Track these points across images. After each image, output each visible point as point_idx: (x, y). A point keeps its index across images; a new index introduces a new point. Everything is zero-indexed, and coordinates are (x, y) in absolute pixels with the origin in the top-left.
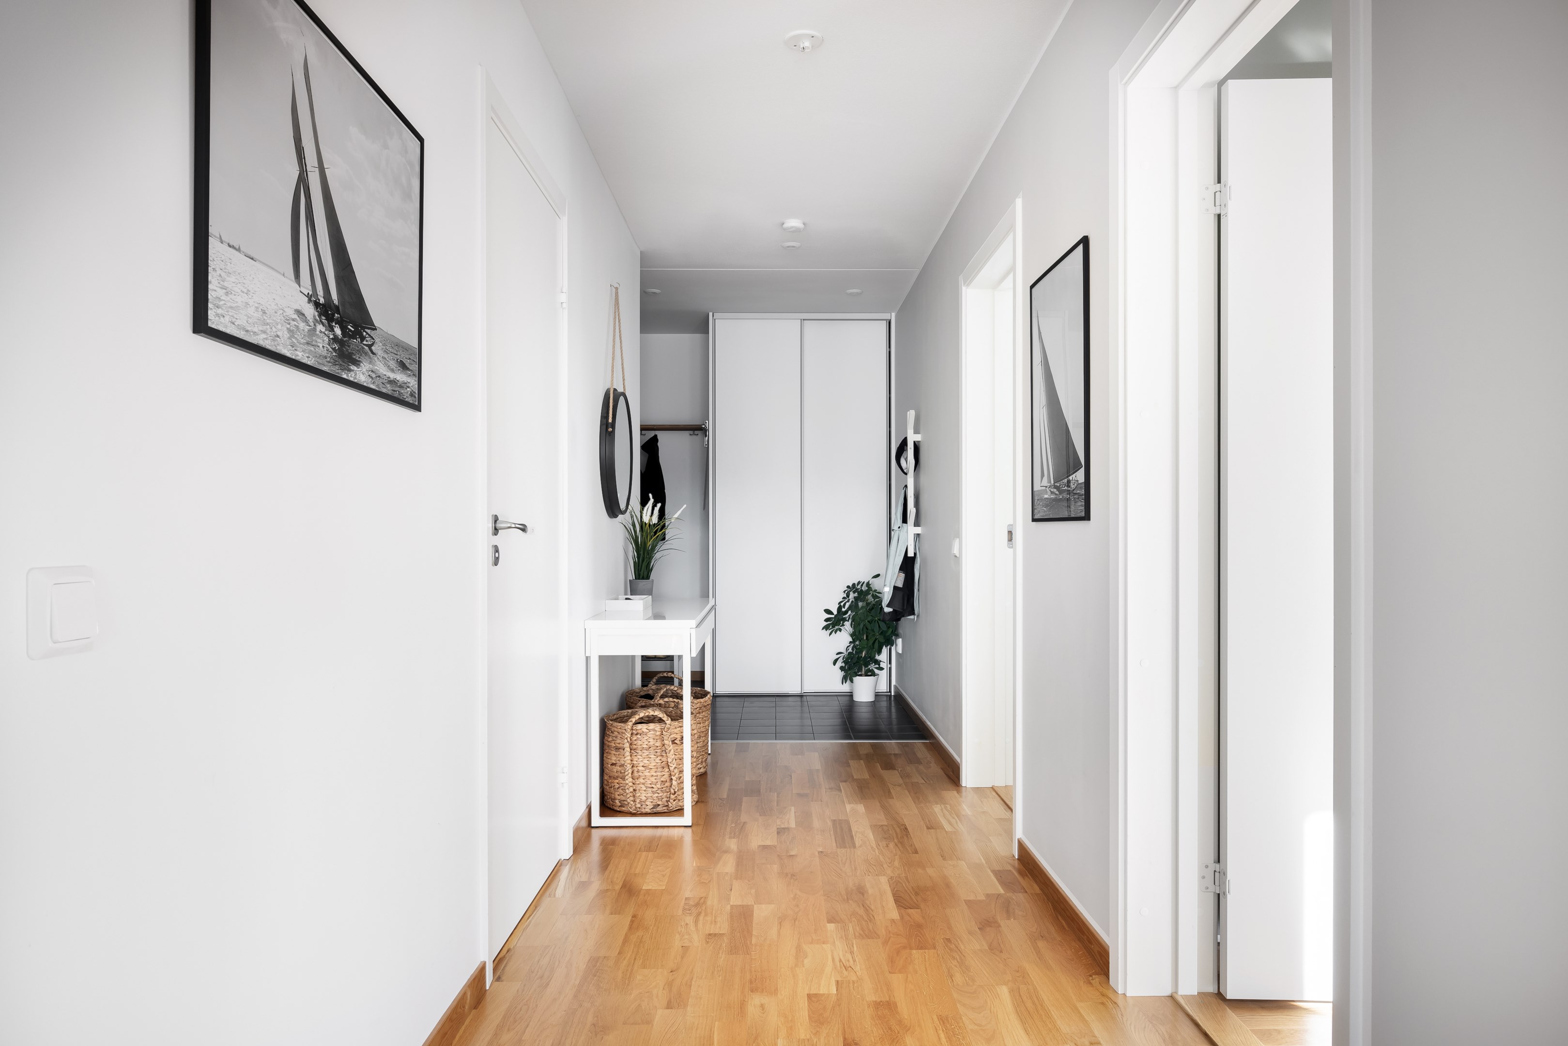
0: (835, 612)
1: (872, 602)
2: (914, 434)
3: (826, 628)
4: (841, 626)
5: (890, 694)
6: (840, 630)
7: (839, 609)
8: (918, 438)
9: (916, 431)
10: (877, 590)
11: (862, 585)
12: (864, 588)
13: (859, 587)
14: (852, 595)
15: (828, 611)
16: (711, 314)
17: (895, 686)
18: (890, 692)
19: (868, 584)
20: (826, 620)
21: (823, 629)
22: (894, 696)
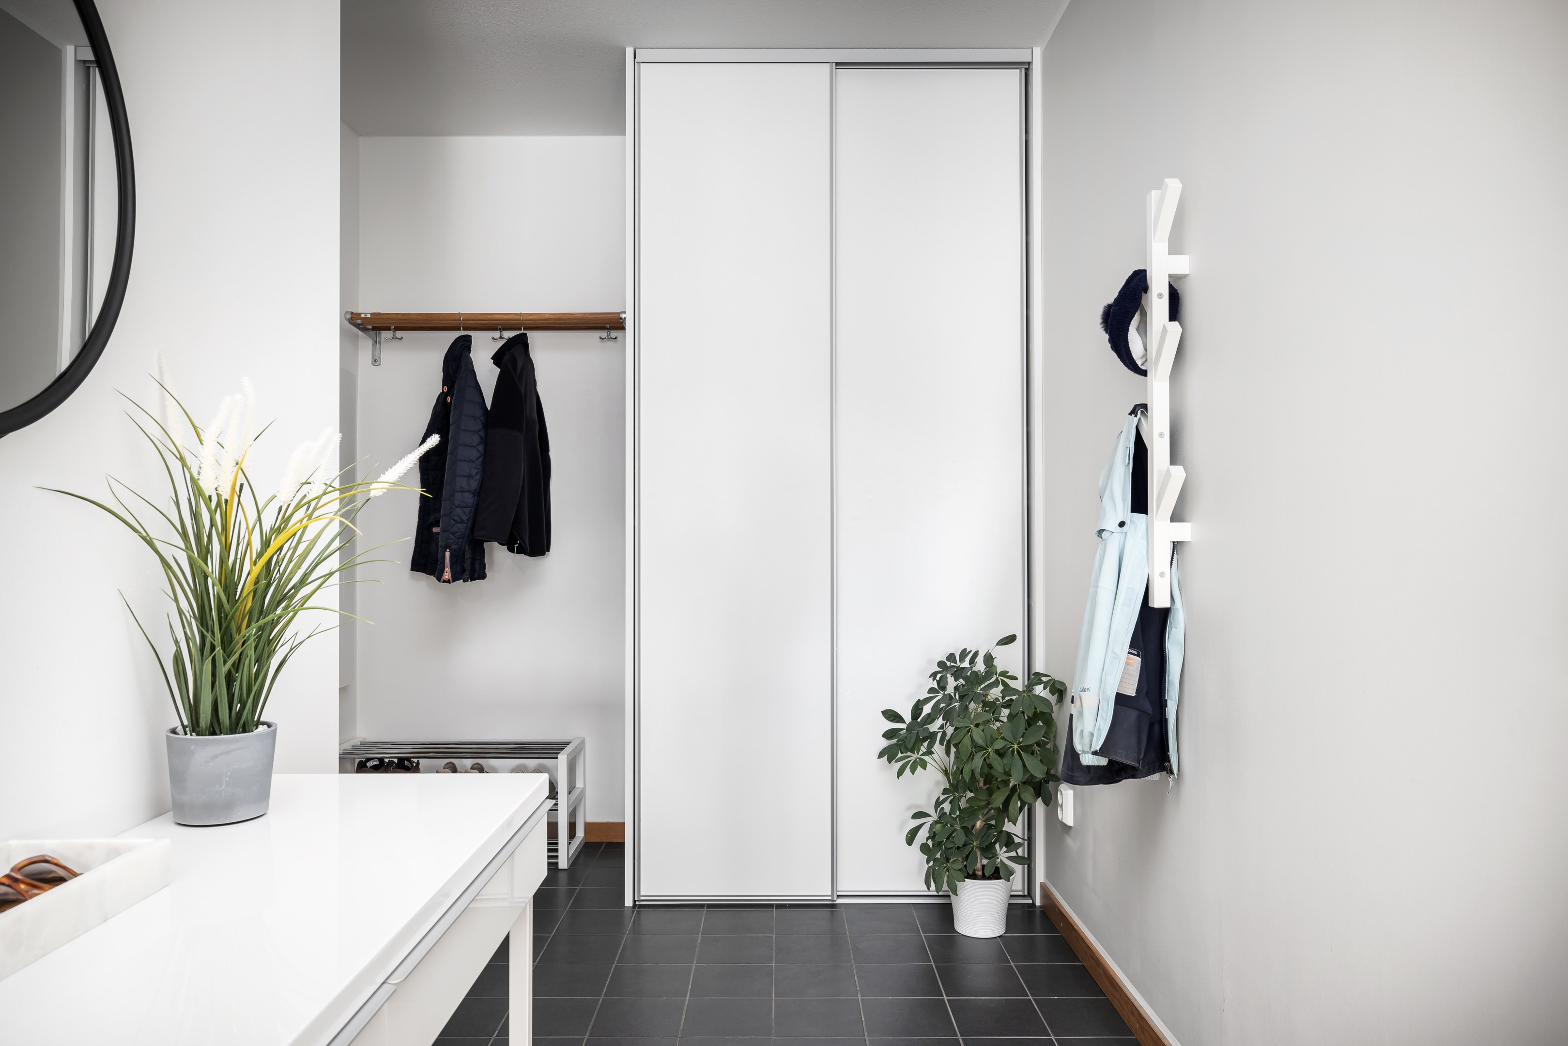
0: (908, 718)
1: (997, 699)
2: (1169, 254)
3: (888, 754)
4: (924, 754)
5: (1030, 901)
6: (924, 765)
7: (917, 709)
8: (1181, 265)
9: (1176, 247)
10: (1007, 672)
11: (972, 661)
12: (980, 666)
13: (966, 664)
14: (951, 683)
15: (891, 715)
16: (629, 51)
17: (1043, 887)
18: (1030, 895)
19: (989, 659)
20: (888, 735)
21: (881, 755)
22: (1040, 907)
